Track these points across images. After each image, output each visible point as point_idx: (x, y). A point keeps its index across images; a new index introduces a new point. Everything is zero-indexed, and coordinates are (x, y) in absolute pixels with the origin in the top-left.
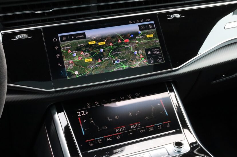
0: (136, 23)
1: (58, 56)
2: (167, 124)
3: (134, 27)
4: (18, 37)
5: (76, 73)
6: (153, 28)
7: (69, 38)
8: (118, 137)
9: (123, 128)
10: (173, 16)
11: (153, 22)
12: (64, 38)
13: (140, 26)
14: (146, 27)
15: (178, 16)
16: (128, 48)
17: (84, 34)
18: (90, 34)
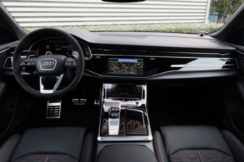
0: (137, 59)
1: (108, 65)
2: (137, 96)
3: (135, 61)
4: (97, 57)
5: (115, 72)
6: (142, 62)
7: (112, 60)
8: (120, 96)
9: (122, 93)
10: (151, 59)
11: (143, 60)
12: (111, 60)
13: (138, 60)
14: (140, 61)
15: (153, 59)
16: (130, 68)
17: (118, 60)
18: (120, 60)
